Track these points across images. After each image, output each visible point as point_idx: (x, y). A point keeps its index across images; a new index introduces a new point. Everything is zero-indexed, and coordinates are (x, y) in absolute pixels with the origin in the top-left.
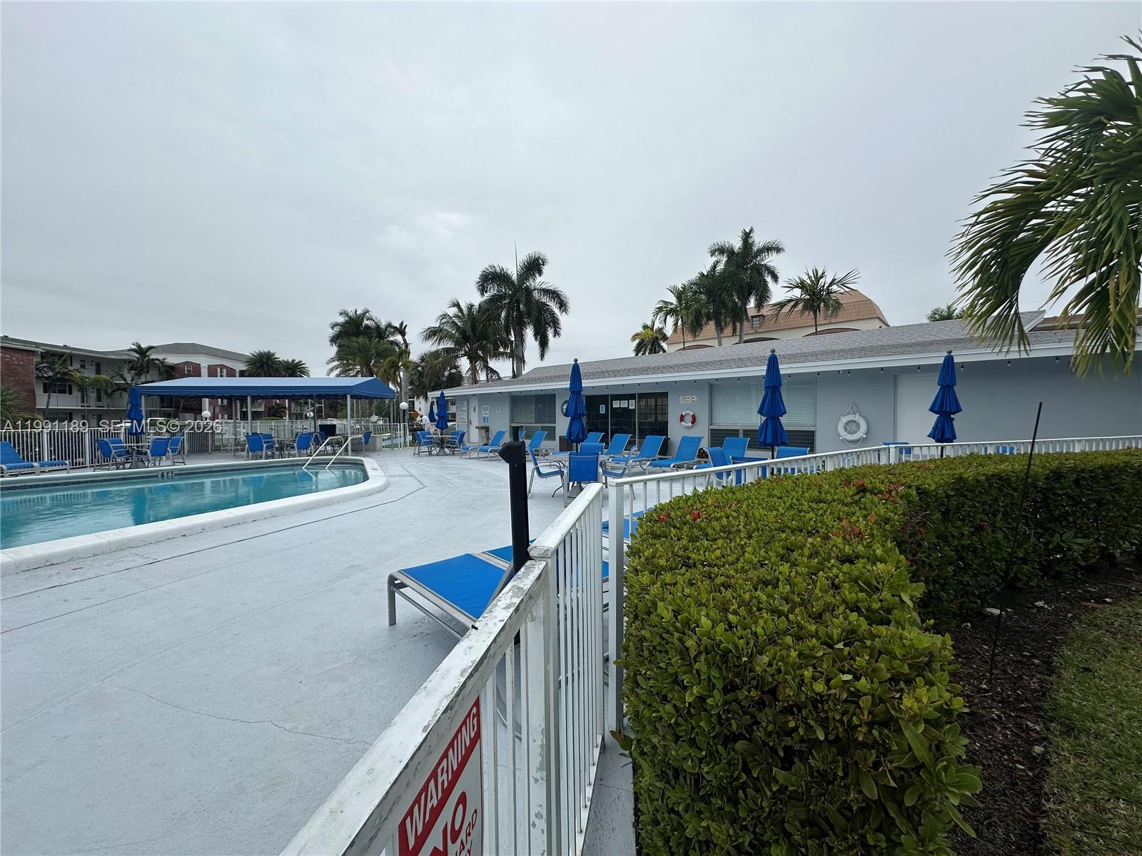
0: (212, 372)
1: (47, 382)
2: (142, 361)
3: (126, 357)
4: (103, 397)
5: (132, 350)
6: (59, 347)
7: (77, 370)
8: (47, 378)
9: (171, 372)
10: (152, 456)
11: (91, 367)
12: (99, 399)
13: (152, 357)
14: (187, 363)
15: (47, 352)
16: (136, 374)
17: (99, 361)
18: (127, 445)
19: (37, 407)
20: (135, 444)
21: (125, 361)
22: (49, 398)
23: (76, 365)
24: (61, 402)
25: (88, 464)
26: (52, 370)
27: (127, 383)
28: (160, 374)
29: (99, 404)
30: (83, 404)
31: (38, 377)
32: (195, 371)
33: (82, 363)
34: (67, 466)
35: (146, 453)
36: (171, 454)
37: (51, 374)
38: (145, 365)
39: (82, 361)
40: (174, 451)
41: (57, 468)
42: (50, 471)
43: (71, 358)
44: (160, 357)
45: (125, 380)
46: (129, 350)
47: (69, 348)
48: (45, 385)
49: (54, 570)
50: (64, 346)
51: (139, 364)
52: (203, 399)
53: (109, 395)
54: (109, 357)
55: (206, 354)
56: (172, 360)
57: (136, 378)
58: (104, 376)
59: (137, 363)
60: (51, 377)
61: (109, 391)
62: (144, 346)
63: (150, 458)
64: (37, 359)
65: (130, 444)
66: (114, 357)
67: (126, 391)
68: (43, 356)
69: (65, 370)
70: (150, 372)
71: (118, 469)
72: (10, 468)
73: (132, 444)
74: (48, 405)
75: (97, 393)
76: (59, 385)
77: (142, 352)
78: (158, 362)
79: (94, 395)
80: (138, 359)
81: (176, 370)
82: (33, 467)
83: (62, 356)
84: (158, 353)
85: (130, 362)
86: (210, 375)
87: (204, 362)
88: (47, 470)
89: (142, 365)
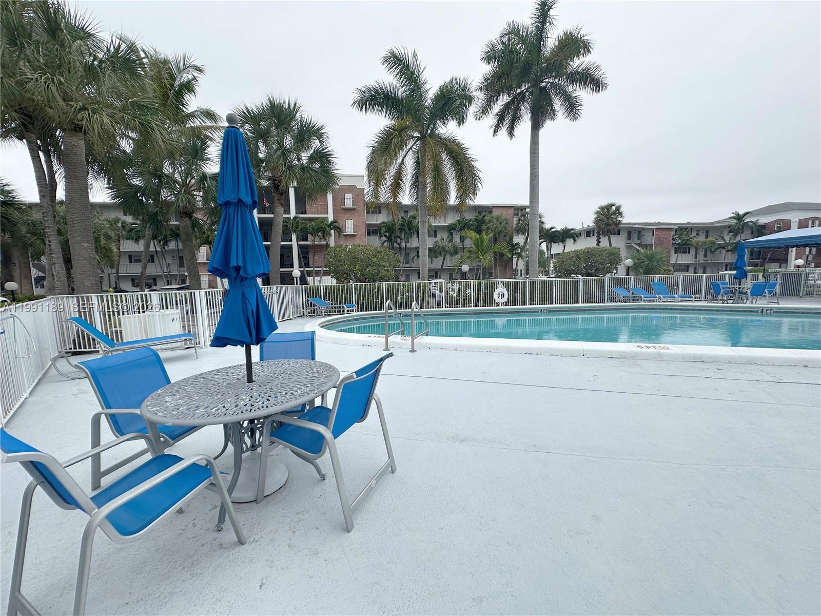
0: (803, 224)
1: (677, 246)
2: (739, 224)
3: (727, 224)
4: (709, 253)
5: (732, 218)
6: (685, 224)
7: (695, 237)
8: (677, 244)
9: (762, 230)
10: (751, 295)
11: (703, 234)
12: (705, 256)
13: (746, 221)
14: (778, 221)
15: (679, 227)
16: (733, 235)
17: (707, 230)
18: (732, 286)
19: (671, 262)
20: (738, 286)
21: (726, 227)
22: (677, 256)
23: (694, 234)
24: (684, 259)
25: (703, 299)
26: (680, 239)
27: (726, 243)
28: (752, 233)
29: (706, 259)
30: (696, 260)
31: (673, 244)
32: (786, 226)
33: (698, 232)
34: (693, 299)
35: (746, 293)
36: (767, 295)
37: (680, 241)
38: (741, 228)
39: (697, 231)
40: (770, 292)
41: (687, 299)
42: (681, 301)
43: (691, 229)
44: (754, 219)
45: (725, 240)
46: (729, 218)
47: (691, 223)
48: (676, 248)
49: (705, 366)
50: (688, 222)
51: (737, 227)
52: (790, 249)
53: (712, 252)
54: (715, 225)
55: (798, 210)
56: (764, 220)
57: (733, 238)
58: (710, 239)
59: (735, 226)
60: (679, 243)
61: (713, 250)
62: (741, 213)
63: (750, 298)
64: (673, 233)
65: (734, 286)
66: (718, 225)
67: (725, 249)
68: (676, 231)
69: (688, 238)
70: (745, 233)
71: (723, 303)
72: (664, 297)
73: (736, 286)
74: (676, 261)
75: (705, 252)
76: (683, 248)
77: (739, 218)
78: (751, 224)
79: (703, 253)
80: (736, 223)
81: (766, 228)
82: (675, 297)
83: (687, 229)
84: (753, 216)
85: (729, 227)
86: (800, 227)
87: (795, 217)
88: (680, 300)
89: (738, 227)
